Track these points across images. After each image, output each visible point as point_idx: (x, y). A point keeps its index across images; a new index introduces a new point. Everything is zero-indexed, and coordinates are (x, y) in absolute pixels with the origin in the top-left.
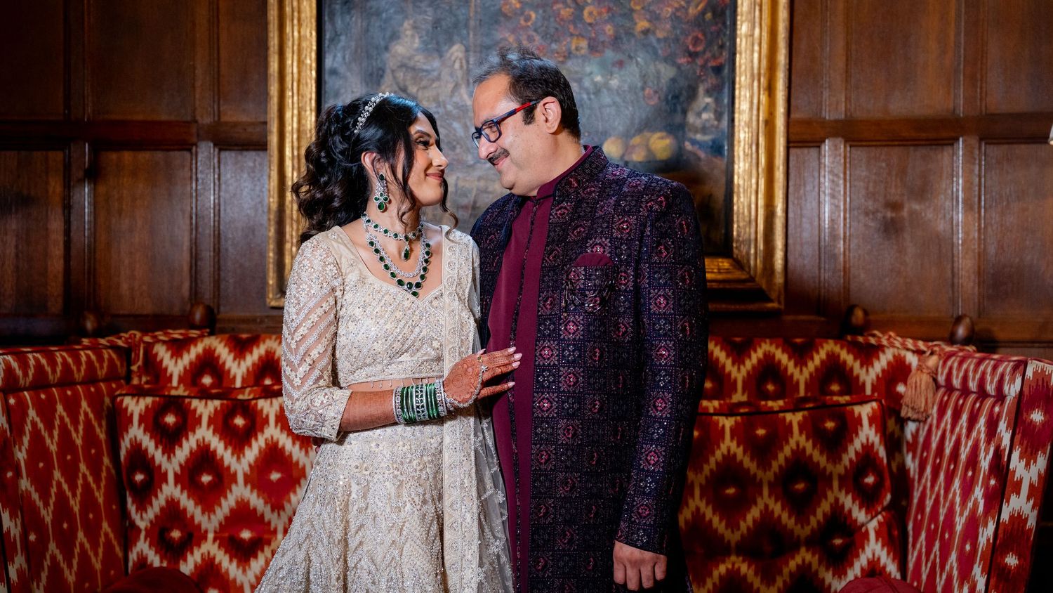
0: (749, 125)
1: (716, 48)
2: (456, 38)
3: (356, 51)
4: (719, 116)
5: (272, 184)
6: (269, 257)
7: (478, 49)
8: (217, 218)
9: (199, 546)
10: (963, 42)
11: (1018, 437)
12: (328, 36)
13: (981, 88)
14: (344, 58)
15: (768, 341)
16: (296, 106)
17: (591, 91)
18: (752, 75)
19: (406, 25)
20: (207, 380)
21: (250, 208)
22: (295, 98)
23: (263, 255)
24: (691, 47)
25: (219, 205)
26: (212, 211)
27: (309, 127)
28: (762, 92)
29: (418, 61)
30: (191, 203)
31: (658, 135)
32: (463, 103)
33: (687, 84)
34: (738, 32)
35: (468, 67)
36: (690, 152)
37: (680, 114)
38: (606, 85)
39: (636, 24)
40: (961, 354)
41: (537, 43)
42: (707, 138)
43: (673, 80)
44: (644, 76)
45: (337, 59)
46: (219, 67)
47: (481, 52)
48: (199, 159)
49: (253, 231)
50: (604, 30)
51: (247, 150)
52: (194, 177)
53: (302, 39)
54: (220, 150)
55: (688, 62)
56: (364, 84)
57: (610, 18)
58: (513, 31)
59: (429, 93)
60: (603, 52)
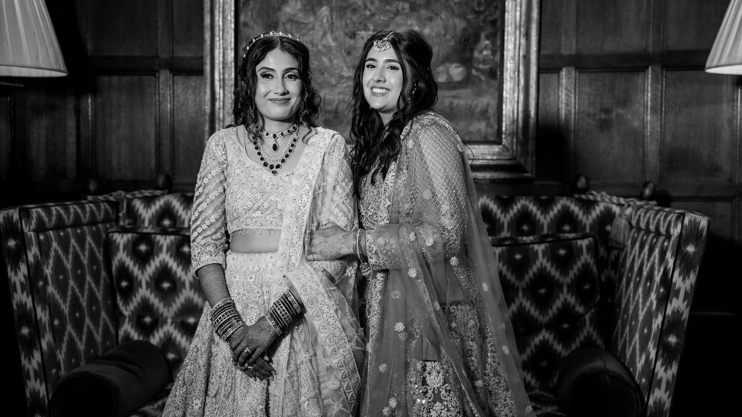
0: (513, 58)
1: (492, 8)
2: (324, 2)
3: (260, 11)
4: (494, 53)
5: (207, 97)
7: (339, 9)
8: (172, 119)
9: (162, 327)
10: (652, 4)
11: (678, 262)
13: (664, 34)
14: (252, 15)
15: (524, 198)
16: (221, 46)
18: (516, 26)
20: (167, 222)
21: (193, 113)
22: (221, 42)
24: (476, 8)
25: (173, 110)
26: (169, 114)
27: (230, 60)
28: (522, 37)
29: (300, 17)
30: (156, 109)
31: (454, 65)
32: (329, 45)
33: (473, 32)
35: (332, 21)
36: (475, 76)
37: (469, 51)
40: (646, 207)
41: (376, 5)
42: (486, 67)
43: (465, 29)
44: (446, 27)
45: (248, 16)
46: (172, 21)
47: (340, 11)
48: (161, 80)
51: (191, 75)
52: (157, 92)
53: (225, 3)
54: (174, 75)
55: (474, 18)
60: (419, 11)
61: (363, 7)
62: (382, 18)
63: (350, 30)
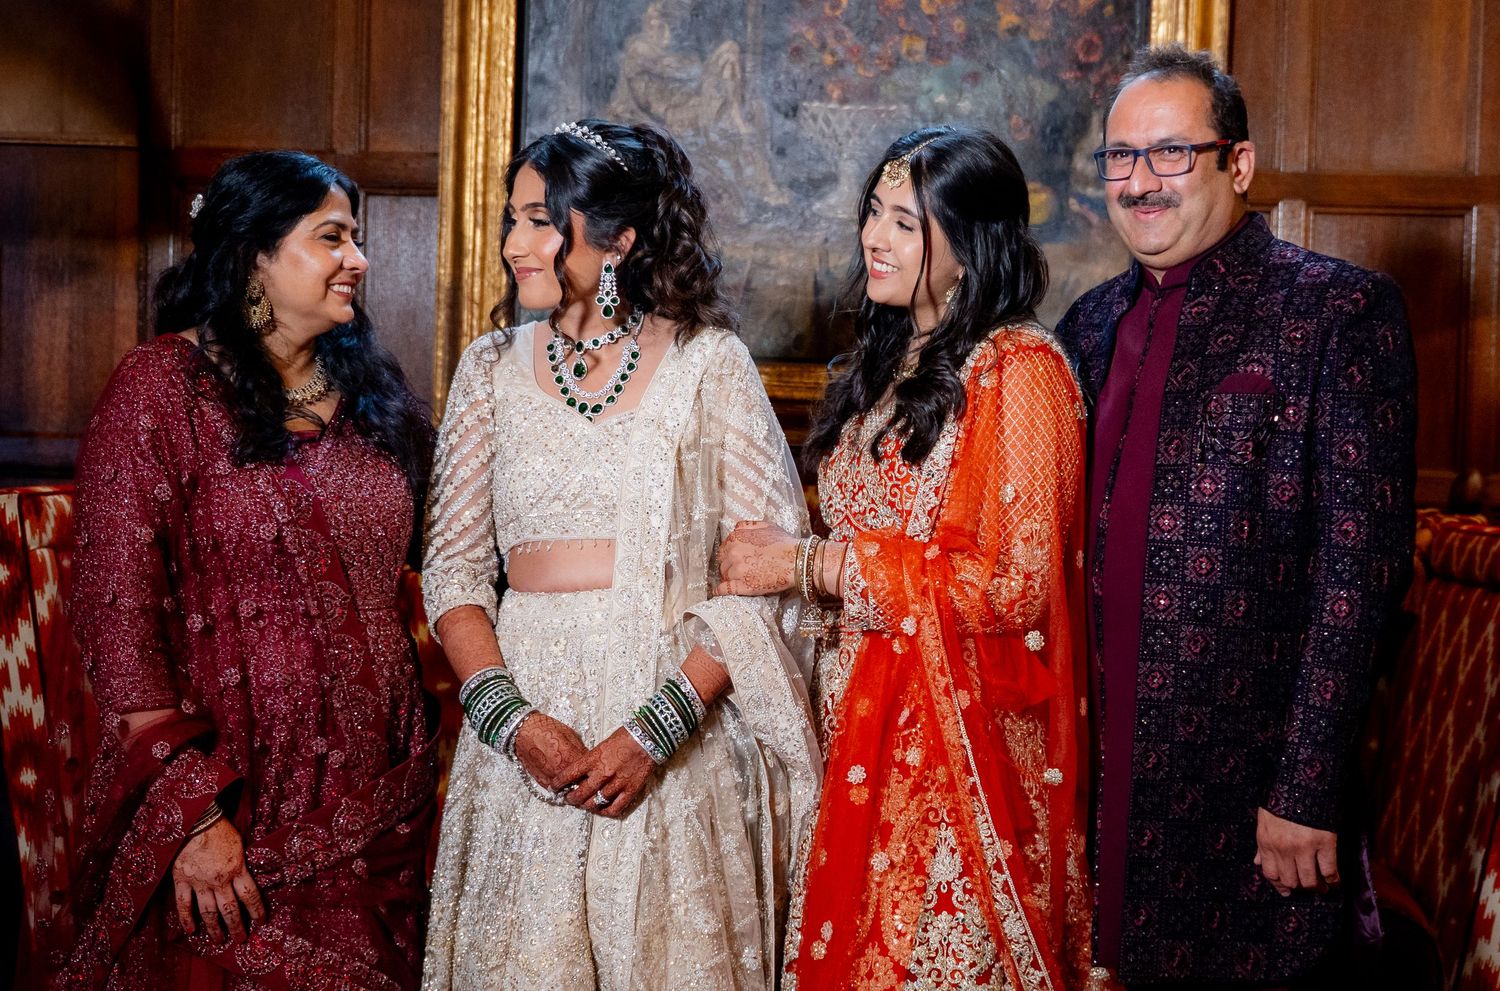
1: (1119, 58)
2: (726, 31)
3: (575, 49)
5: (443, 247)
6: (437, 357)
7: (759, 49)
10: (1480, 64)
12: (533, 25)
14: (556, 59)
16: (482, 129)
17: (930, 117)
19: (651, 10)
21: (410, 284)
22: (482, 118)
23: (428, 354)
24: (1081, 56)
27: (501, 161)
32: (735, 131)
33: (1074, 110)
34: (1153, 36)
35: (743, 77)
36: (1077, 214)
37: (1062, 157)
38: (952, 109)
39: (999, 18)
40: (1465, 528)
41: (849, 43)
43: (1054, 105)
44: (1010, 97)
45: (545, 60)
46: (368, 70)
47: (764, 54)
49: (414, 317)
50: (952, 27)
51: (407, 195)
53: (494, 29)
54: (369, 194)
55: (1077, 79)
56: (585, 98)
57: (959, 8)
58: (813, 23)
59: (684, 115)
60: (949, 58)
61: (816, 45)
62: (861, 71)
63: (784, 97)
